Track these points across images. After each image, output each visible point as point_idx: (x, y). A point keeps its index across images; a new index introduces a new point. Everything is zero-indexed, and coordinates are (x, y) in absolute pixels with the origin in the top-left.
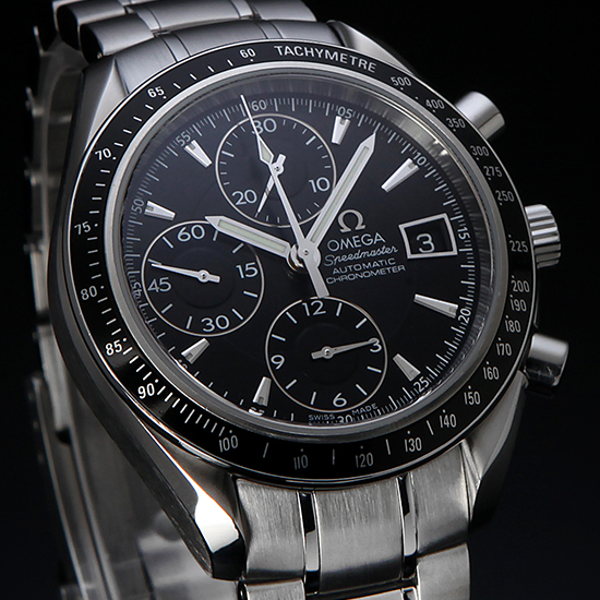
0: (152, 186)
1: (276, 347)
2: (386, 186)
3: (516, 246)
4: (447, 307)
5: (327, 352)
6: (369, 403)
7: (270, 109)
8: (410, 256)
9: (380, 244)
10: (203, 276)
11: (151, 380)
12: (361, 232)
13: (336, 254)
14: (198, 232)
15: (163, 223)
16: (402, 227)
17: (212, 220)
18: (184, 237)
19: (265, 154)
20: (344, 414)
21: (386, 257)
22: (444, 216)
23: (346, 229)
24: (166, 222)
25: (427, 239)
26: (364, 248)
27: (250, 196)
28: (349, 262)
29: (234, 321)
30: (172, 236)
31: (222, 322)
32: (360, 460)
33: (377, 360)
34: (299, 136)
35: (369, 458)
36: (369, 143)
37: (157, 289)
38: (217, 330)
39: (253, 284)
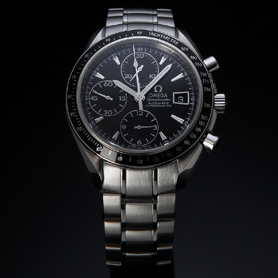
0: (100, 68)
1: (124, 123)
2: (172, 80)
3: (206, 105)
4: (180, 120)
5: (139, 127)
6: (148, 145)
7: (143, 51)
8: (174, 102)
9: (165, 98)
10: (108, 97)
11: (81, 126)
12: (161, 93)
13: (151, 98)
14: (110, 84)
15: (100, 80)
16: (174, 93)
17: (115, 81)
18: (106, 85)
19: (136, 64)
20: (139, 147)
21: (167, 102)
22: (188, 92)
23: (156, 91)
24: (101, 80)
25: (181, 98)
26: (160, 98)
27: (130, 76)
28: (155, 101)
29: (114, 112)
30: (102, 84)
31: (110, 113)
32: (138, 161)
33: (155, 132)
34: (150, 60)
35: (141, 161)
36: (170, 66)
37: (93, 99)
38: (108, 114)
39: (123, 103)
